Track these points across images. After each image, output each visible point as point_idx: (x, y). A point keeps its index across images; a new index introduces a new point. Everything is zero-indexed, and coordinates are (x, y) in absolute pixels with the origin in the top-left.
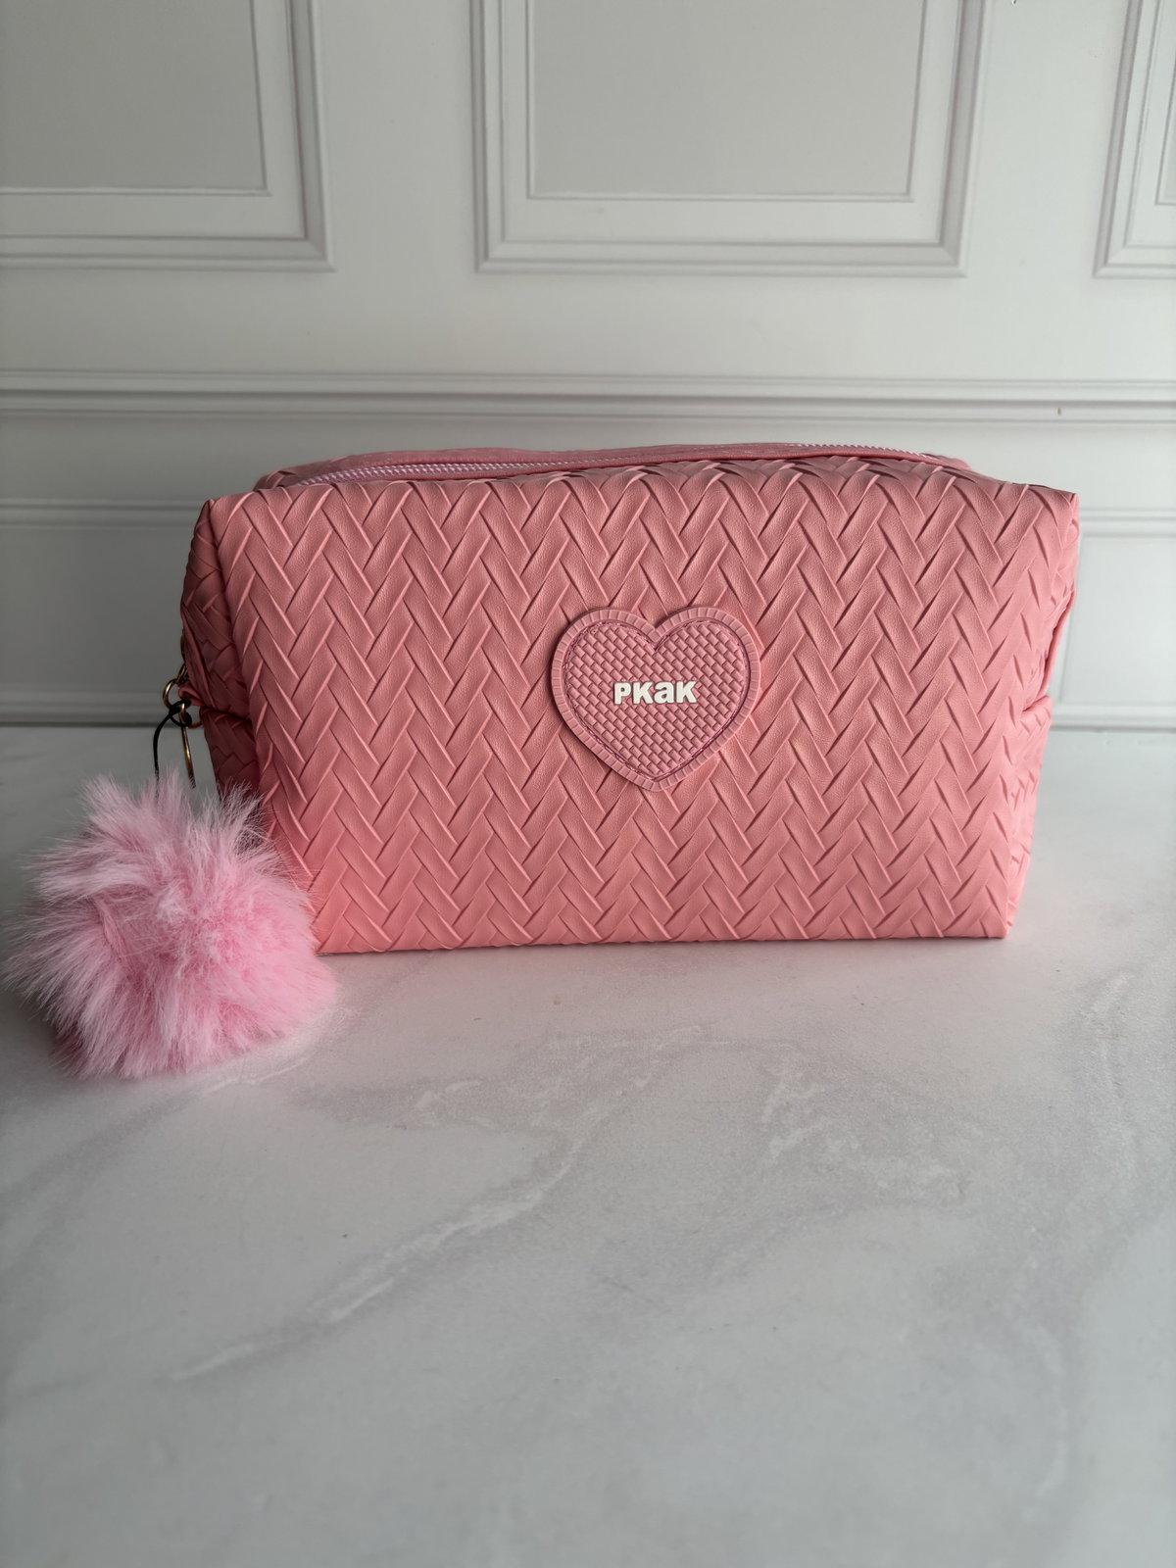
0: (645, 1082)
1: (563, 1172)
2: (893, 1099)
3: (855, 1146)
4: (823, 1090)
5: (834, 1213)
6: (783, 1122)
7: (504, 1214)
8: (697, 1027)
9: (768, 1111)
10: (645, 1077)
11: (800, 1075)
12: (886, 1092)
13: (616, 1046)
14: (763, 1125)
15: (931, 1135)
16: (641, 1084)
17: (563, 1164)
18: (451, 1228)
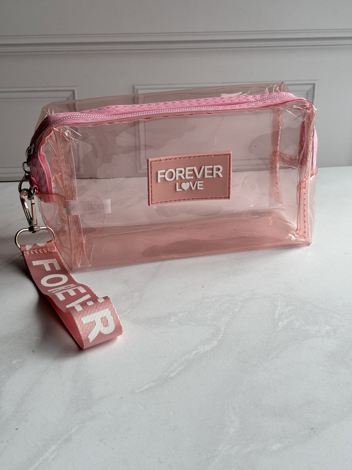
0: (238, 309)
1: (221, 336)
2: (313, 309)
3: (303, 323)
4: (292, 308)
5: (299, 341)
6: (282, 318)
7: (208, 348)
8: (250, 292)
9: (277, 315)
10: (238, 308)
11: (284, 304)
12: (311, 307)
13: (226, 299)
14: (276, 319)
15: (325, 319)
16: (237, 310)
17: (220, 334)
18: (194, 352)
